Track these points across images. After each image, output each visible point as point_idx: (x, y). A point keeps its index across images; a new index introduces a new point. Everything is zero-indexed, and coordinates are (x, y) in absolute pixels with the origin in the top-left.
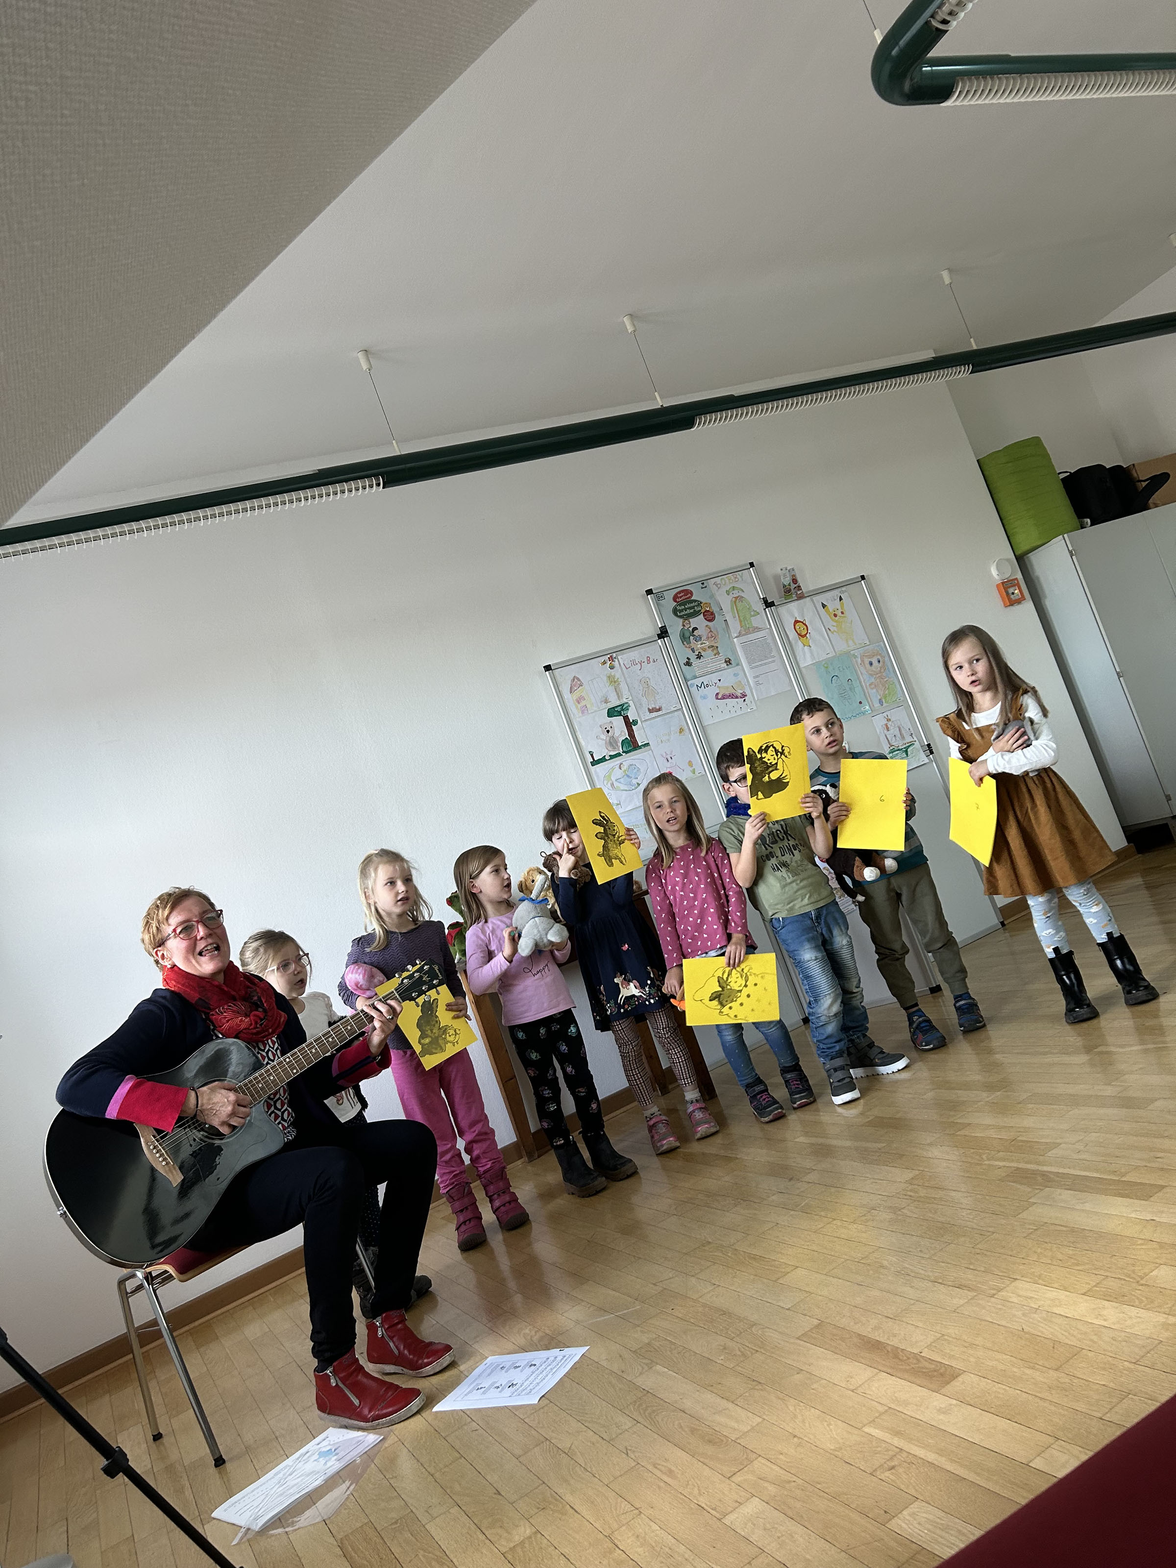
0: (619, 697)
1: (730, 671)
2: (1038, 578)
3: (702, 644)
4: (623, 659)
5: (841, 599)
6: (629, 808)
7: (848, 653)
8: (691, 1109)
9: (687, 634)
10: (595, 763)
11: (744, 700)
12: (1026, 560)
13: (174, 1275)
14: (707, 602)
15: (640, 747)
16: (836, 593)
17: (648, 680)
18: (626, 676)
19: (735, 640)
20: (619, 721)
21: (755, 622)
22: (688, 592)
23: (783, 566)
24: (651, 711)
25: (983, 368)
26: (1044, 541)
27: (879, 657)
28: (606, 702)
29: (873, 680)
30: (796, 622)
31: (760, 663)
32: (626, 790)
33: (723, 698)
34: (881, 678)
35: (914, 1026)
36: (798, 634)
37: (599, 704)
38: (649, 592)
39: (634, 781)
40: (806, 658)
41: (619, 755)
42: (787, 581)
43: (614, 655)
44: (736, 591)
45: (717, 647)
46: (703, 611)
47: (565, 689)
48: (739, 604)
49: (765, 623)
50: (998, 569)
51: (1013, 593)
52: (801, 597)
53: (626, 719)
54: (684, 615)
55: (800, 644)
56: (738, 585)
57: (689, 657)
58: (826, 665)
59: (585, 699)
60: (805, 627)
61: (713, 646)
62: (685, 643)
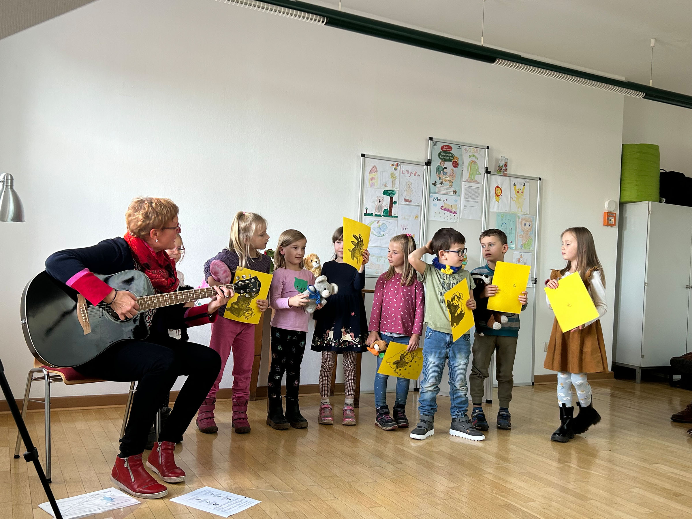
0: (392, 186)
1: (454, 197)
2: (626, 218)
3: (445, 177)
4: (403, 167)
5: (524, 185)
6: (373, 245)
7: (516, 214)
8: (346, 408)
9: (440, 169)
10: (366, 214)
11: (454, 216)
12: (624, 206)
13: (63, 379)
14: (458, 157)
15: (392, 217)
16: (523, 181)
17: (411, 184)
18: (401, 176)
19: (463, 183)
20: (387, 199)
21: (477, 178)
22: (450, 148)
23: (503, 156)
24: (406, 200)
25: (649, 97)
26: (639, 201)
27: (531, 223)
28: (385, 186)
29: (522, 233)
30: (497, 187)
31: (471, 200)
32: (376, 235)
33: (445, 210)
34: (527, 234)
35: (475, 414)
36: (496, 194)
37: (381, 185)
38: (431, 139)
39: (382, 233)
40: (495, 207)
41: (380, 216)
42: (502, 164)
43: (399, 163)
44: (474, 158)
45: (452, 182)
46: (453, 160)
47: (368, 170)
48: (473, 165)
49: (481, 181)
50: (609, 204)
51: (610, 220)
52: (505, 175)
53: (392, 199)
54: (443, 158)
55: (495, 199)
56: (476, 155)
57: (437, 181)
58: (502, 216)
59: (375, 180)
60: (501, 192)
61: (451, 181)
62: (437, 173)
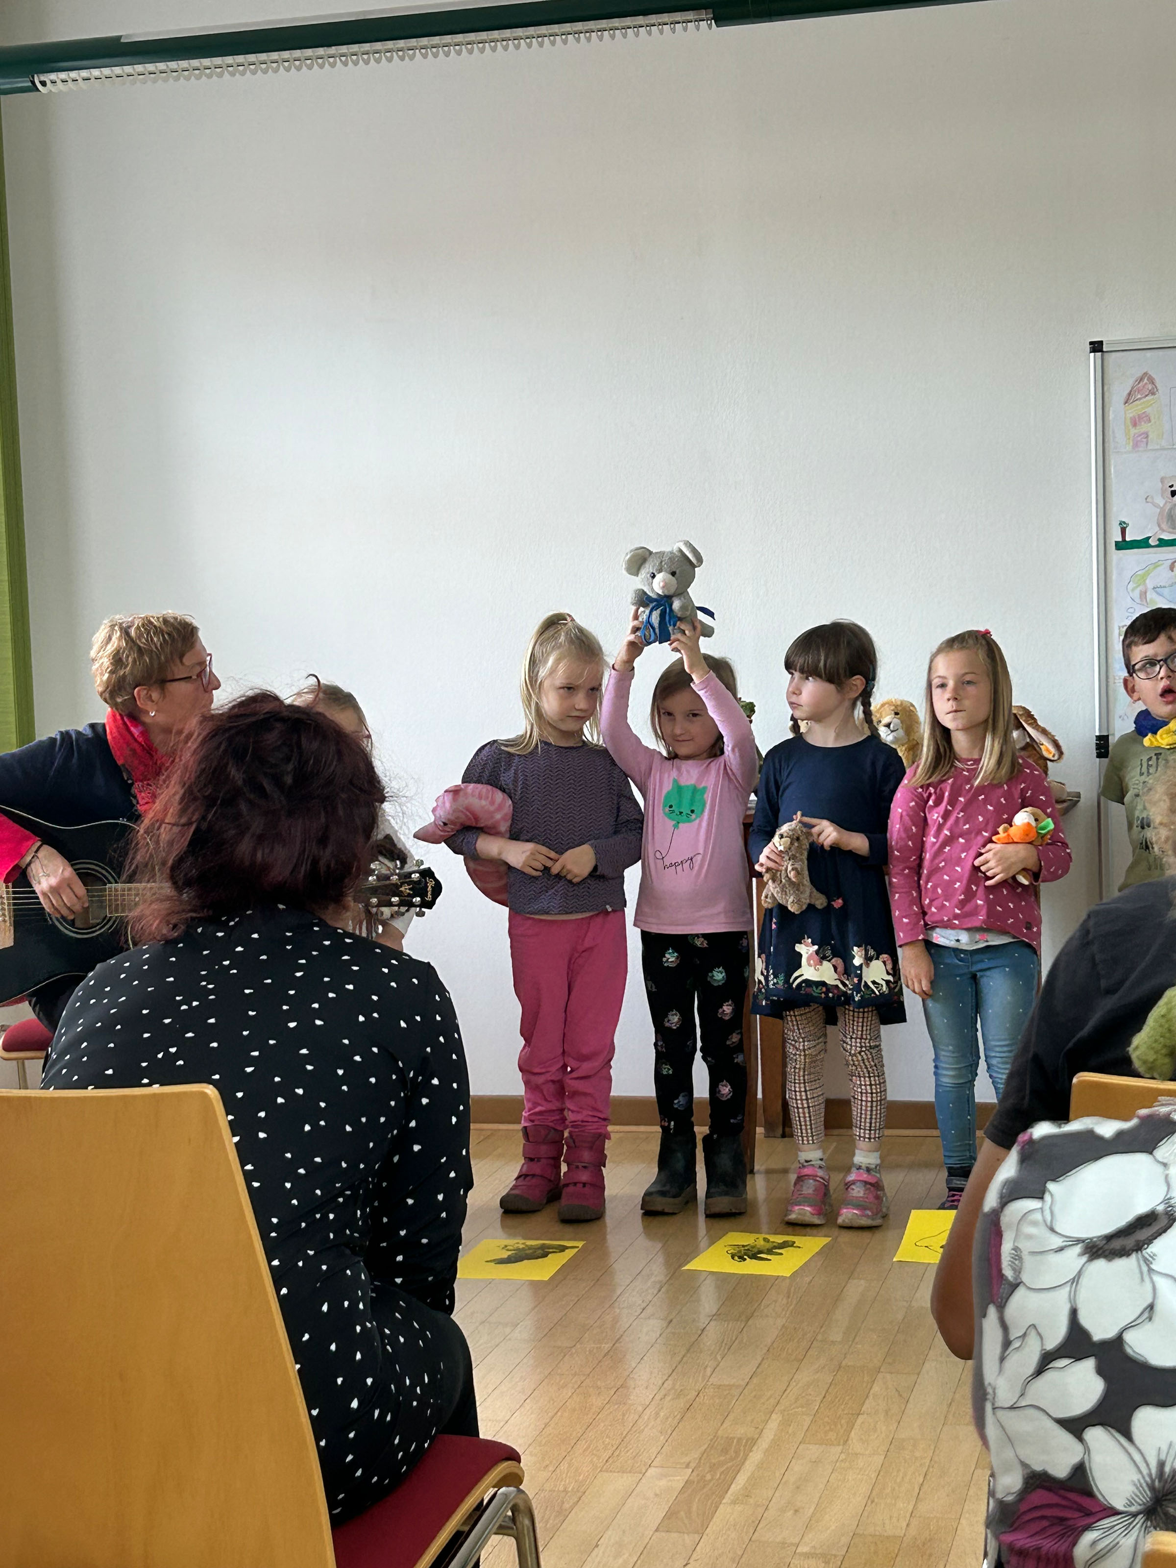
8: (853, 1177)
10: (1123, 545)
47: (1118, 391)
59: (1150, 421)
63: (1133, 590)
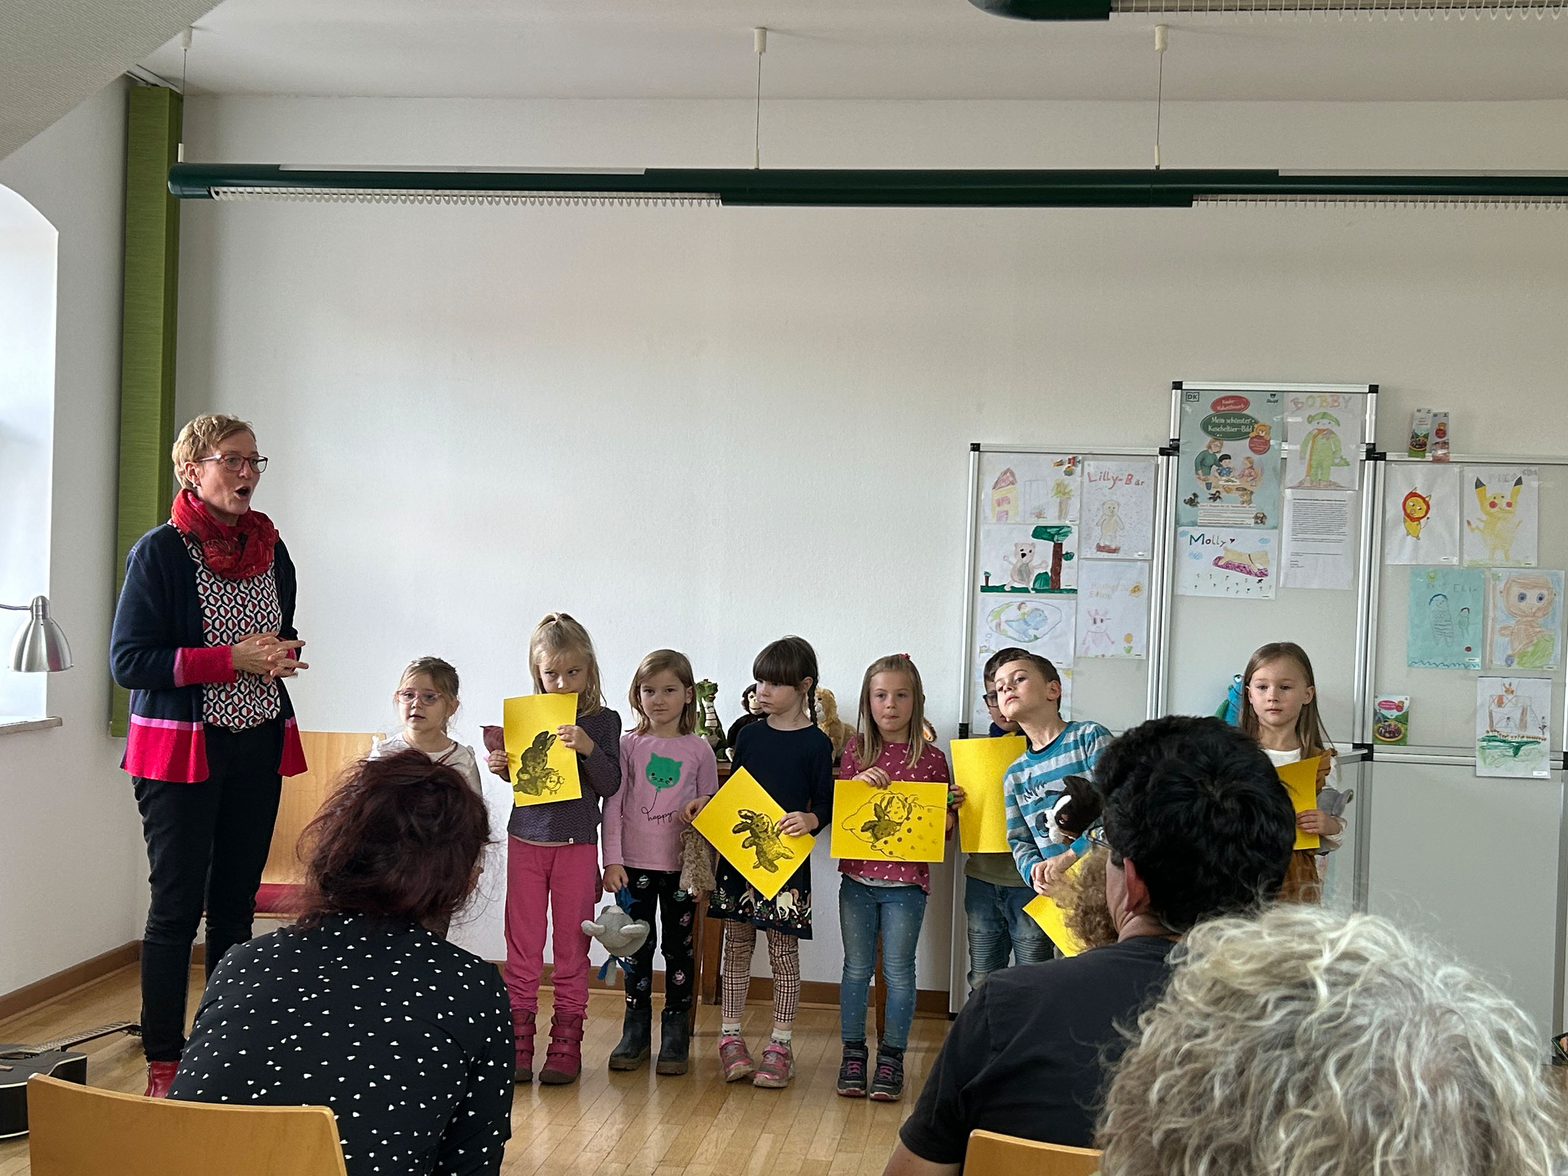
0: (1060, 517)
1: (1260, 532)
4: (1091, 466)
5: (1519, 482)
7: (1484, 569)
9: (1210, 461)
10: (986, 589)
11: (1260, 581)
14: (1267, 424)
15: (1061, 591)
16: (1517, 471)
17: (1116, 506)
18: (1085, 490)
19: (1288, 491)
20: (1045, 548)
21: (1337, 475)
22: (1242, 402)
23: (1427, 407)
24: (1100, 548)
27: (1545, 592)
28: (1039, 516)
29: (1512, 623)
31: (1315, 537)
33: (1227, 566)
34: (1529, 624)
37: (1028, 515)
38: (1178, 385)
39: (1032, 632)
40: (1402, 554)
42: (1427, 428)
43: (1080, 457)
44: (1325, 421)
46: (1252, 435)
47: (988, 482)
48: (1321, 441)
49: (1353, 481)
52: (1441, 460)
53: (1058, 547)
54: (1218, 433)
55: (1402, 529)
56: (1332, 412)
57: (1198, 493)
58: (1432, 574)
59: (1009, 503)
60: (1425, 507)
61: (1245, 490)
62: (1200, 472)
63: (992, 621)
